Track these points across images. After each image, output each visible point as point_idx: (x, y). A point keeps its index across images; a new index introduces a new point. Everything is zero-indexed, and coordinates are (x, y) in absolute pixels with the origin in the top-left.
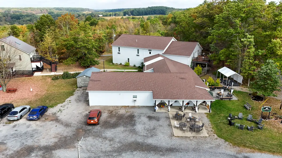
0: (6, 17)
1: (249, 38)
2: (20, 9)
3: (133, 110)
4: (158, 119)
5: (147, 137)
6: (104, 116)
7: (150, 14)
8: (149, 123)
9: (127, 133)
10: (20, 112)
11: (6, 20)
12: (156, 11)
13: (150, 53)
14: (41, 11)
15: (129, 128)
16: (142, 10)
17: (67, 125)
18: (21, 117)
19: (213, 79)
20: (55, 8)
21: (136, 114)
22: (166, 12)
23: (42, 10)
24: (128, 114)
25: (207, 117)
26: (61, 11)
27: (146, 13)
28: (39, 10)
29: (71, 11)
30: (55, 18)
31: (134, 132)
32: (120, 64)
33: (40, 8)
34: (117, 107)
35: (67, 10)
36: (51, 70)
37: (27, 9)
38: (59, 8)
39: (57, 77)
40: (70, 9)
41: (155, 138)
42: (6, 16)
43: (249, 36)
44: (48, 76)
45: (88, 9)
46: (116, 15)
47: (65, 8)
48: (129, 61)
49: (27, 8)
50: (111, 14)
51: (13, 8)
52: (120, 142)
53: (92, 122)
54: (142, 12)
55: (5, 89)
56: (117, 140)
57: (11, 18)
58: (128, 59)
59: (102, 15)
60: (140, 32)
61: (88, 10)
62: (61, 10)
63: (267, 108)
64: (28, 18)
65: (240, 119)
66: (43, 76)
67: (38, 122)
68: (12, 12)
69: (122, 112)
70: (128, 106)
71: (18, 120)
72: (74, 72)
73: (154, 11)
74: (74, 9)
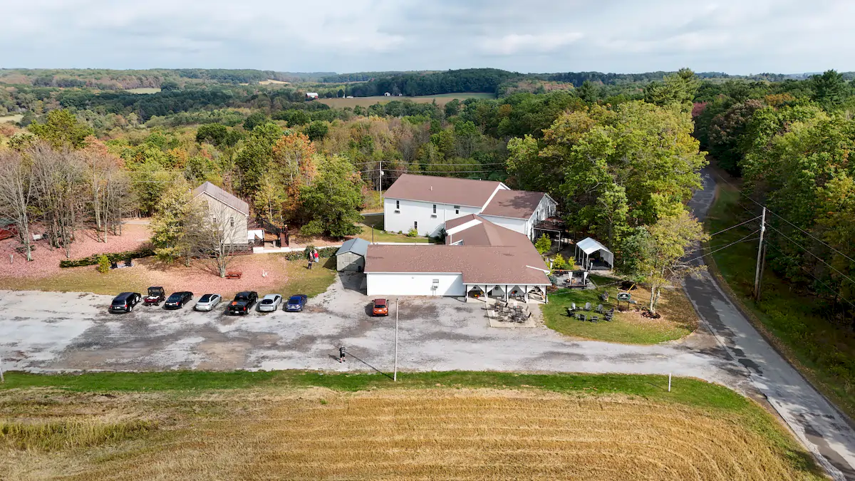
0: (45, 99)
1: (617, 191)
2: (79, 76)
3: (433, 301)
4: (469, 311)
5: (455, 327)
6: (392, 308)
7: (452, 92)
8: (457, 314)
9: (429, 324)
11: (46, 108)
12: (471, 83)
13: (457, 212)
14: (140, 79)
15: (430, 319)
16: (430, 80)
17: (345, 316)
18: (276, 308)
19: (564, 259)
20: (178, 70)
21: (438, 305)
22: (499, 85)
23: (143, 78)
24: (427, 305)
25: (541, 308)
26: (195, 81)
27: (442, 87)
28: (134, 77)
29: (225, 79)
30: (185, 103)
31: (438, 323)
32: (399, 233)
34: (409, 297)
35: (213, 78)
36: (279, 244)
37: (99, 75)
38: (188, 70)
39: (295, 255)
40: (222, 74)
41: (465, 329)
42: (45, 97)
43: (617, 188)
44: (278, 253)
45: (273, 73)
46: (356, 94)
47: (207, 71)
48: (416, 227)
50: (344, 91)
51: (58, 72)
52: (421, 332)
54: (432, 86)
55: (224, 273)
56: (417, 330)
57: (58, 102)
58: (416, 223)
59: (316, 94)
60: (432, 156)
61: (273, 77)
62: (196, 76)
63: (624, 296)
65: (587, 310)
66: (269, 254)
68: (57, 83)
69: (417, 302)
70: (425, 296)
71: (273, 311)
72: (323, 247)
73: (464, 84)
74: (231, 73)
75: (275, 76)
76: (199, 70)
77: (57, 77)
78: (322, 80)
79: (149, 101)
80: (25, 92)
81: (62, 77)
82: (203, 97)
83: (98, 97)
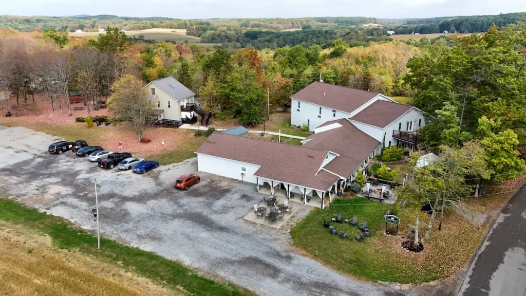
2: (263, 21)
9: (202, 204)
10: (130, 162)
13: (334, 115)
14: (293, 23)
15: (210, 200)
17: (159, 184)
18: (130, 168)
21: (234, 189)
23: (295, 23)
24: (227, 187)
25: (312, 211)
26: (324, 24)
28: (290, 22)
29: (343, 23)
31: (210, 205)
32: (298, 127)
33: (292, 19)
35: (335, 23)
36: (202, 124)
37: (272, 22)
39: (200, 133)
45: (374, 19)
46: (422, 32)
47: (333, 18)
48: (308, 124)
49: (273, 20)
50: (413, 29)
51: (254, 20)
52: (185, 210)
53: (178, 185)
55: (140, 138)
56: (186, 207)
58: (309, 121)
59: (393, 32)
61: (373, 21)
62: (325, 21)
63: (393, 219)
64: (267, 38)
65: (352, 224)
66: (189, 129)
67: (139, 176)
69: (224, 184)
70: (236, 180)
71: (125, 170)
74: (347, 19)
75: (375, 21)
76: (328, 17)
77: (252, 23)
78: (406, 23)
79: (288, 35)
80: (231, 30)
81: (254, 22)
82: (319, 33)
83: (264, 33)
